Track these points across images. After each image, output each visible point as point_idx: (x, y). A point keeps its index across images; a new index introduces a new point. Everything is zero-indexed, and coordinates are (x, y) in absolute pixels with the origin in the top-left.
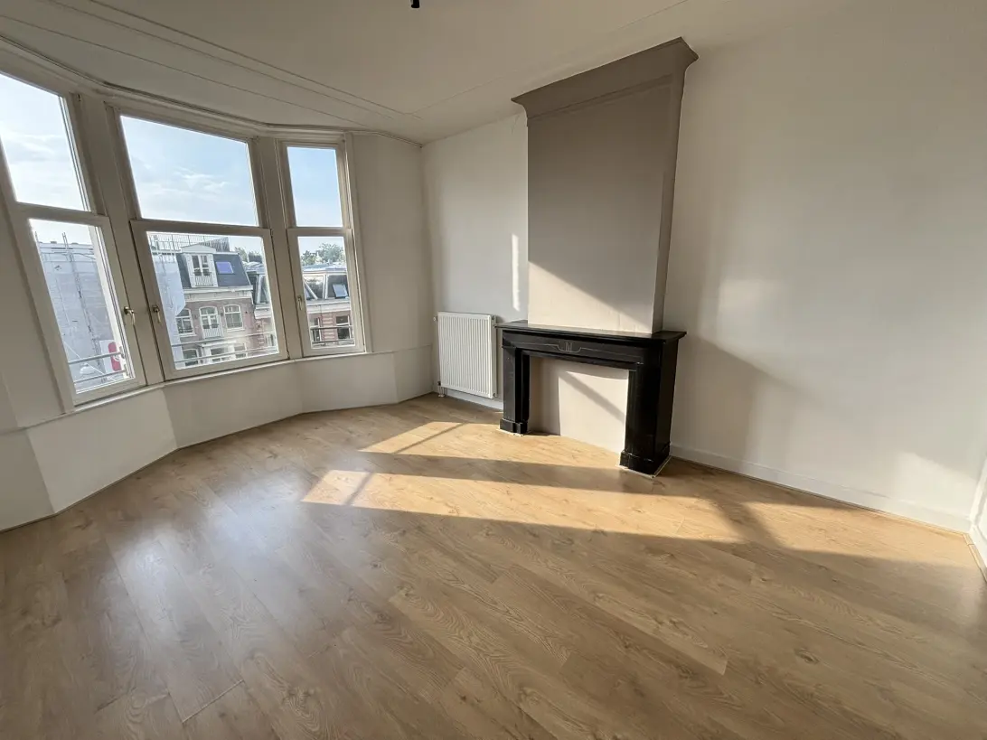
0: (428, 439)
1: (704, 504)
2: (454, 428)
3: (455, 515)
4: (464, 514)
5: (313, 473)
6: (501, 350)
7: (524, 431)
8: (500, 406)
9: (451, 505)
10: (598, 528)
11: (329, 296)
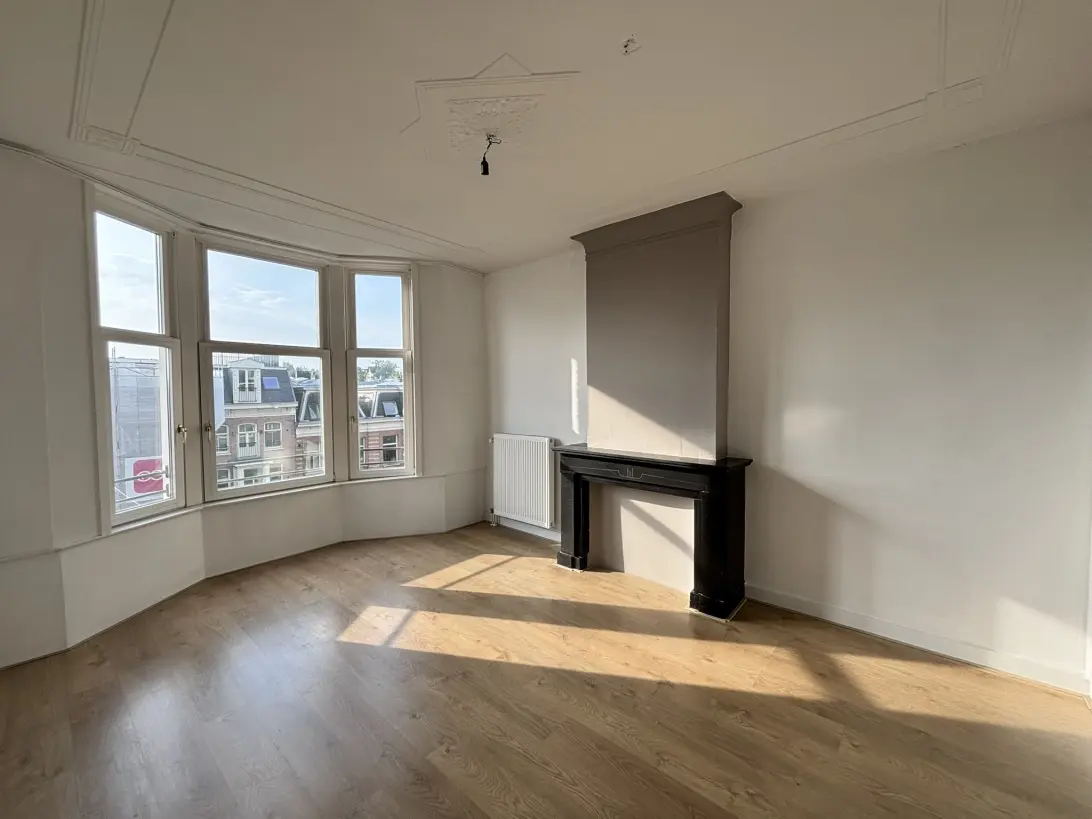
0: (476, 574)
1: (784, 654)
2: (507, 561)
3: (504, 660)
4: (515, 660)
5: (350, 608)
6: (560, 475)
7: (584, 567)
8: (557, 537)
9: (501, 649)
10: (663, 680)
11: (378, 414)
